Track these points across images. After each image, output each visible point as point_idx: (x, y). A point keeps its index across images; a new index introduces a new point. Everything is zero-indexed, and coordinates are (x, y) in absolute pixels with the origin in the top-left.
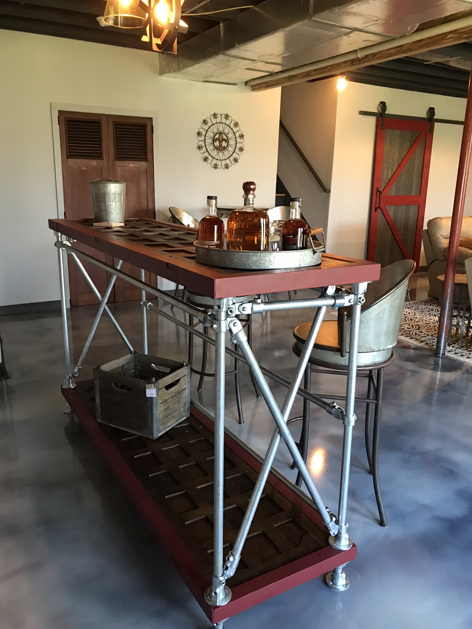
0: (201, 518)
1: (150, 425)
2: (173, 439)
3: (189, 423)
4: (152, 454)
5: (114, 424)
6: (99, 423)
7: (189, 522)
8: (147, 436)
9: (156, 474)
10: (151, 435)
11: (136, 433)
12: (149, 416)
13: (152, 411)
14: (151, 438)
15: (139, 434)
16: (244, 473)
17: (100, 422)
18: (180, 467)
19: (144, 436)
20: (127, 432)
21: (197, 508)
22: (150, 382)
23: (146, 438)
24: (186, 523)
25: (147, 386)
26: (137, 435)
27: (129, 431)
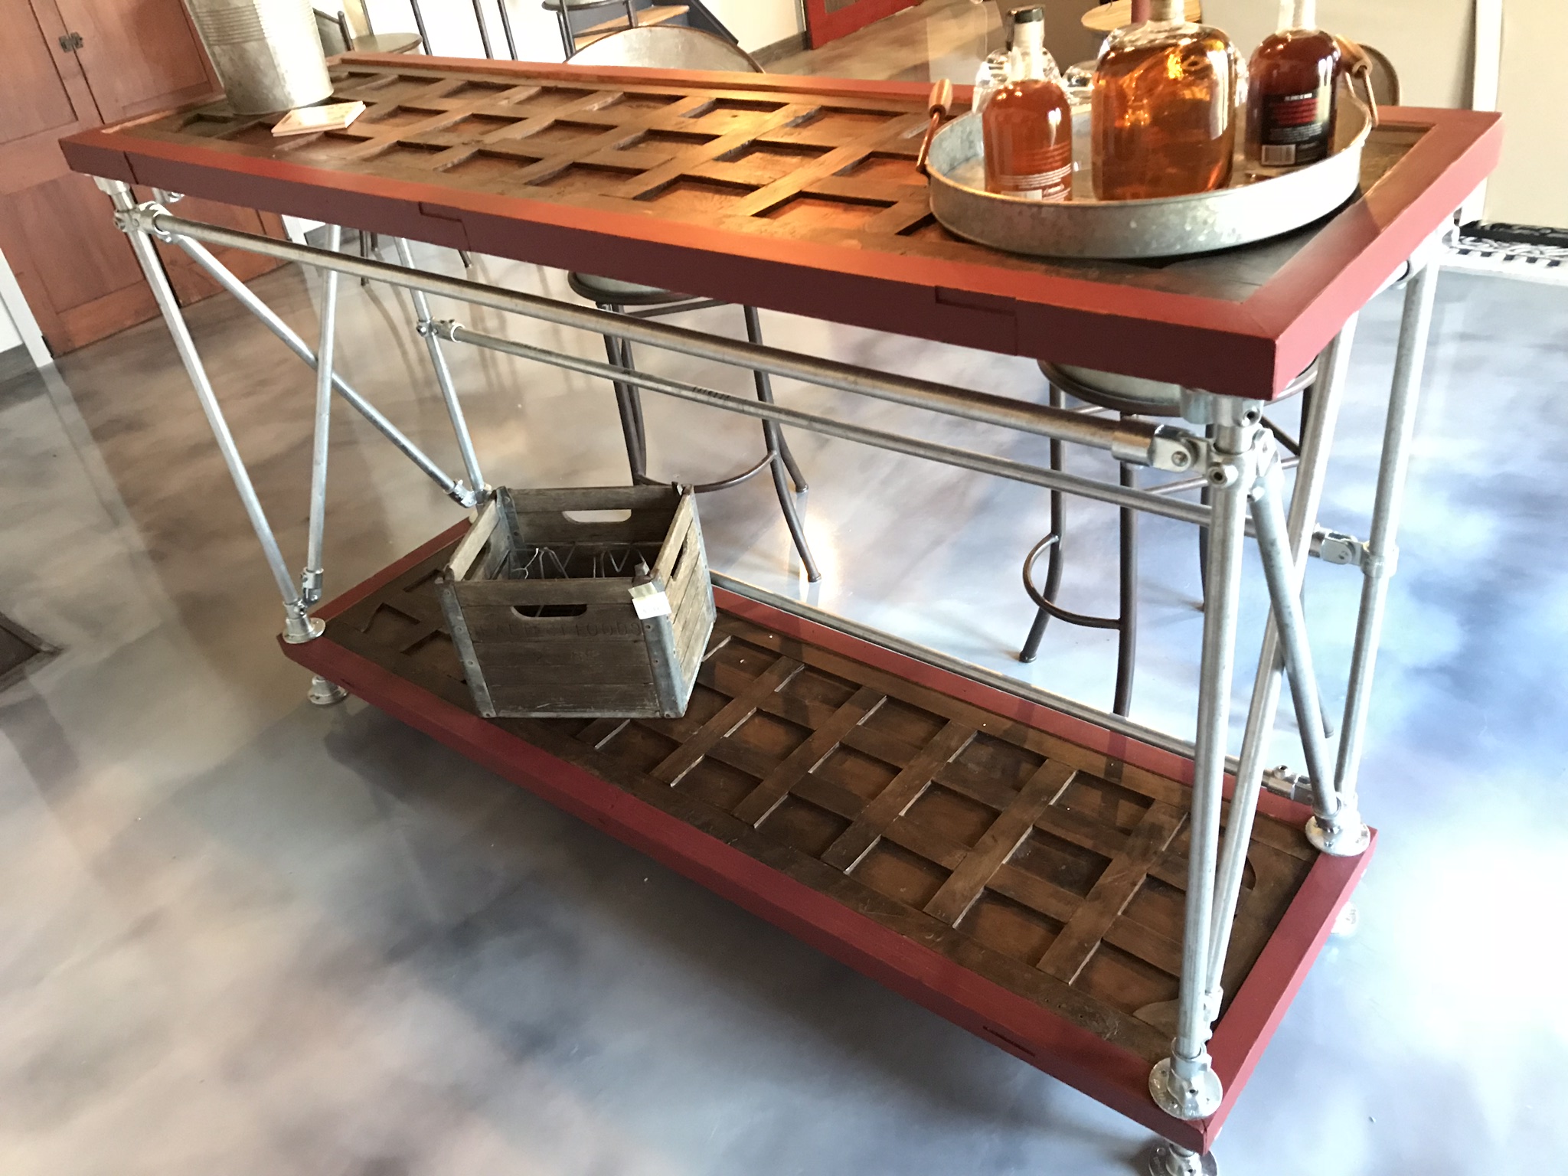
0: (978, 896)
1: (663, 683)
2: (728, 699)
3: (730, 637)
4: (707, 758)
5: (544, 710)
6: (491, 720)
7: (959, 921)
8: (658, 714)
9: (767, 814)
10: (671, 709)
11: (620, 715)
12: (655, 665)
13: (663, 650)
14: (673, 716)
15: (634, 715)
16: (979, 732)
17: (493, 715)
18: (811, 772)
19: (649, 715)
20: (593, 719)
21: (946, 873)
22: (638, 580)
23: (655, 719)
24: (955, 925)
25: (633, 591)
26: (628, 719)
27: (598, 715)
